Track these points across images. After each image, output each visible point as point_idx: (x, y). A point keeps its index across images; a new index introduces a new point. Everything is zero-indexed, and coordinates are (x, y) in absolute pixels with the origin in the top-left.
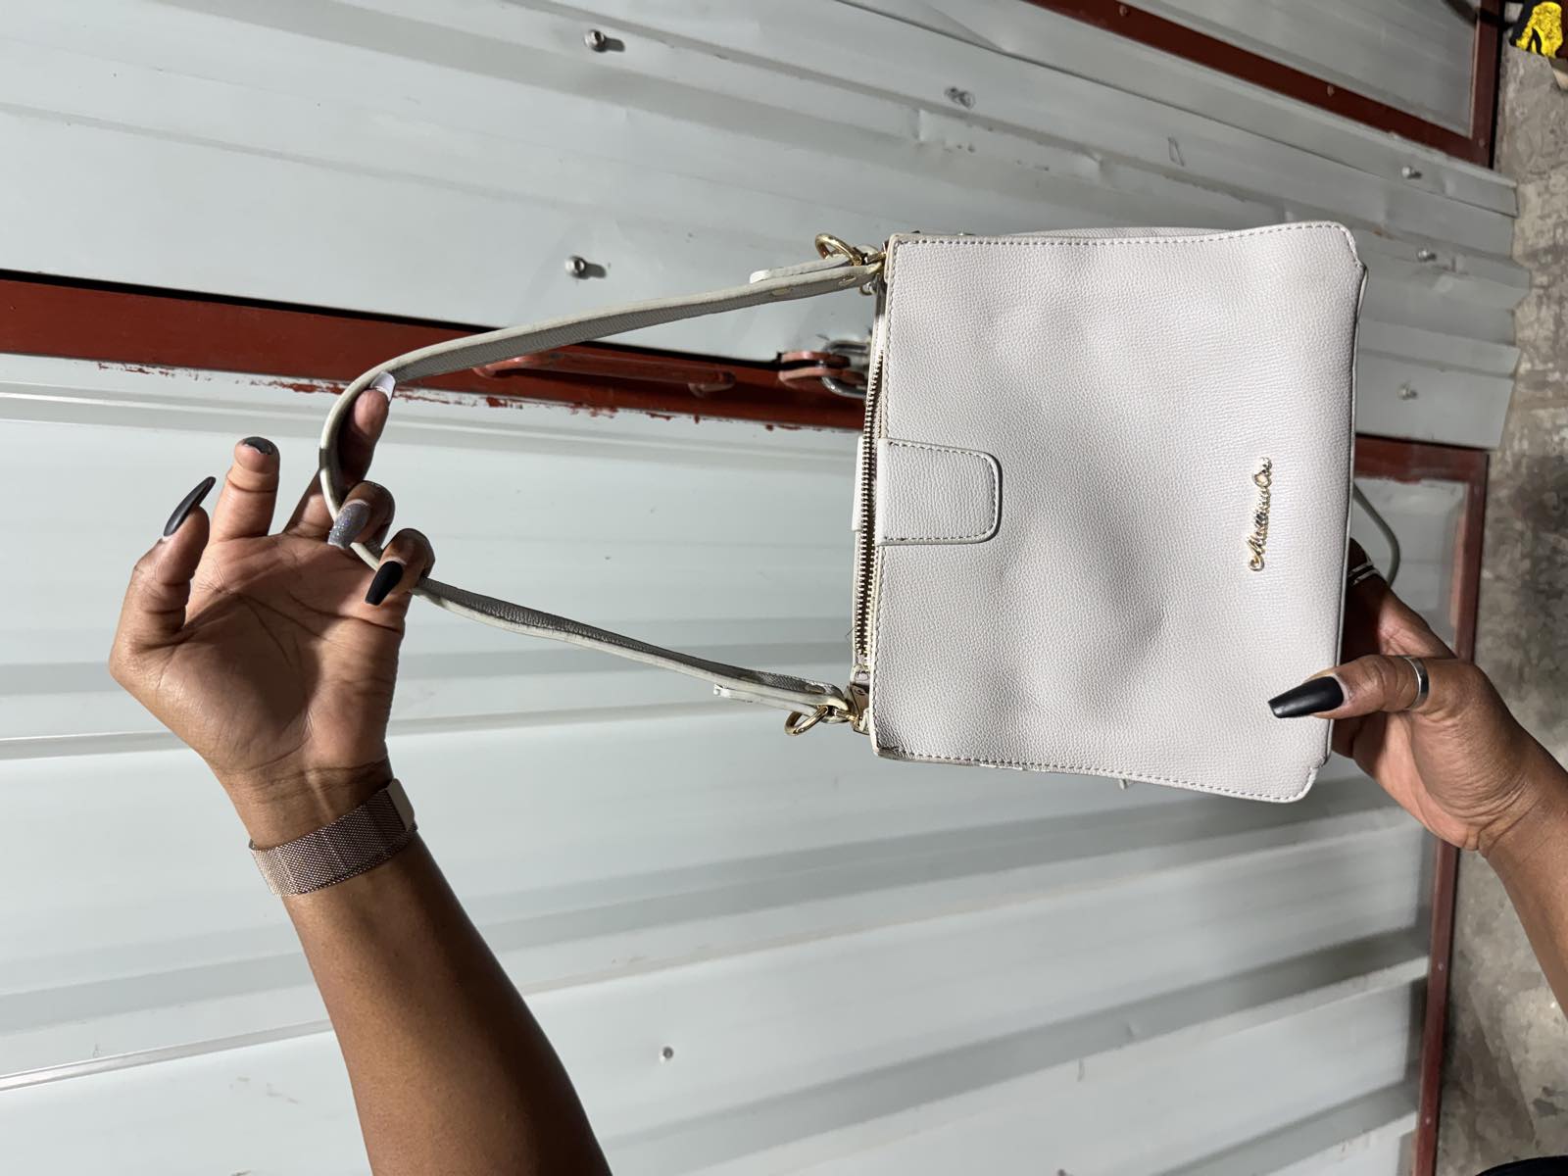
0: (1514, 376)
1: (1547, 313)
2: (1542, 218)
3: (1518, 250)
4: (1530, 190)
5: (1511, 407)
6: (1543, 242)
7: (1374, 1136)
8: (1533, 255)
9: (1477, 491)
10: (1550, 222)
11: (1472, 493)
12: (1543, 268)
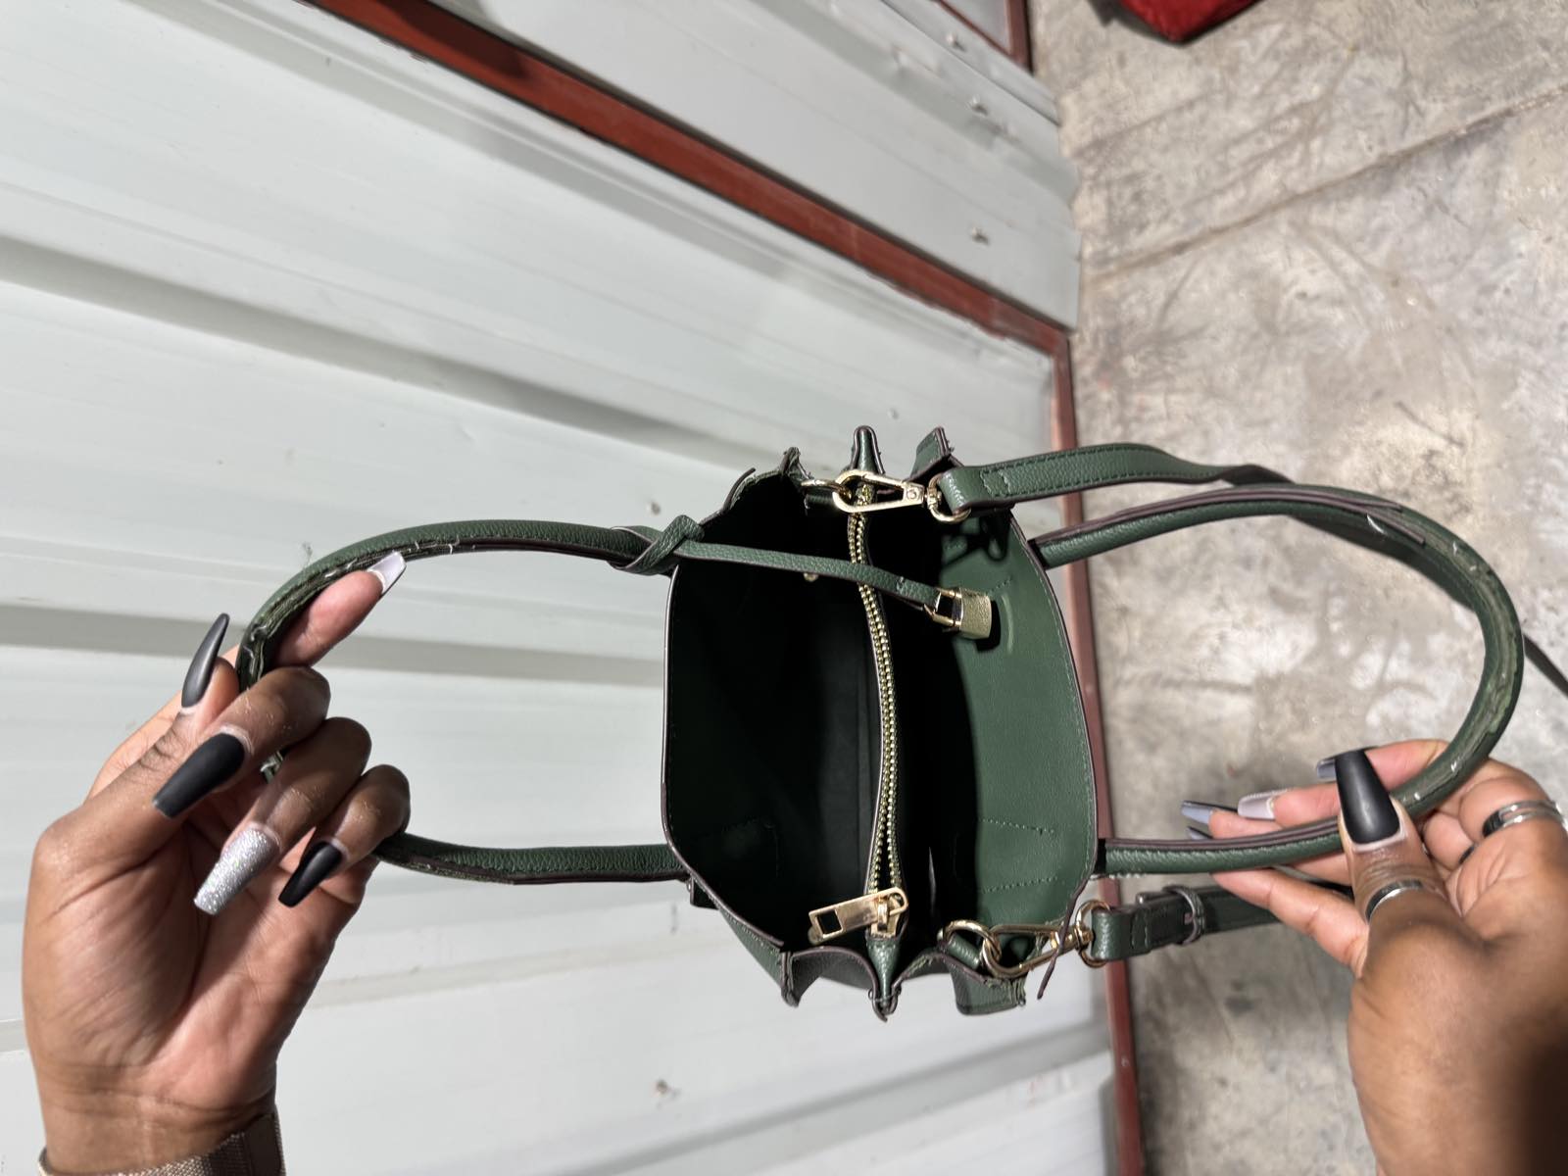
0: (1080, 258)
1: (1099, 199)
2: (1083, 119)
3: (1067, 151)
4: (1069, 101)
5: (1081, 289)
6: (1087, 139)
7: (1066, 1075)
8: (1080, 153)
9: (1064, 366)
10: (1088, 123)
11: (1058, 370)
12: (1090, 161)
